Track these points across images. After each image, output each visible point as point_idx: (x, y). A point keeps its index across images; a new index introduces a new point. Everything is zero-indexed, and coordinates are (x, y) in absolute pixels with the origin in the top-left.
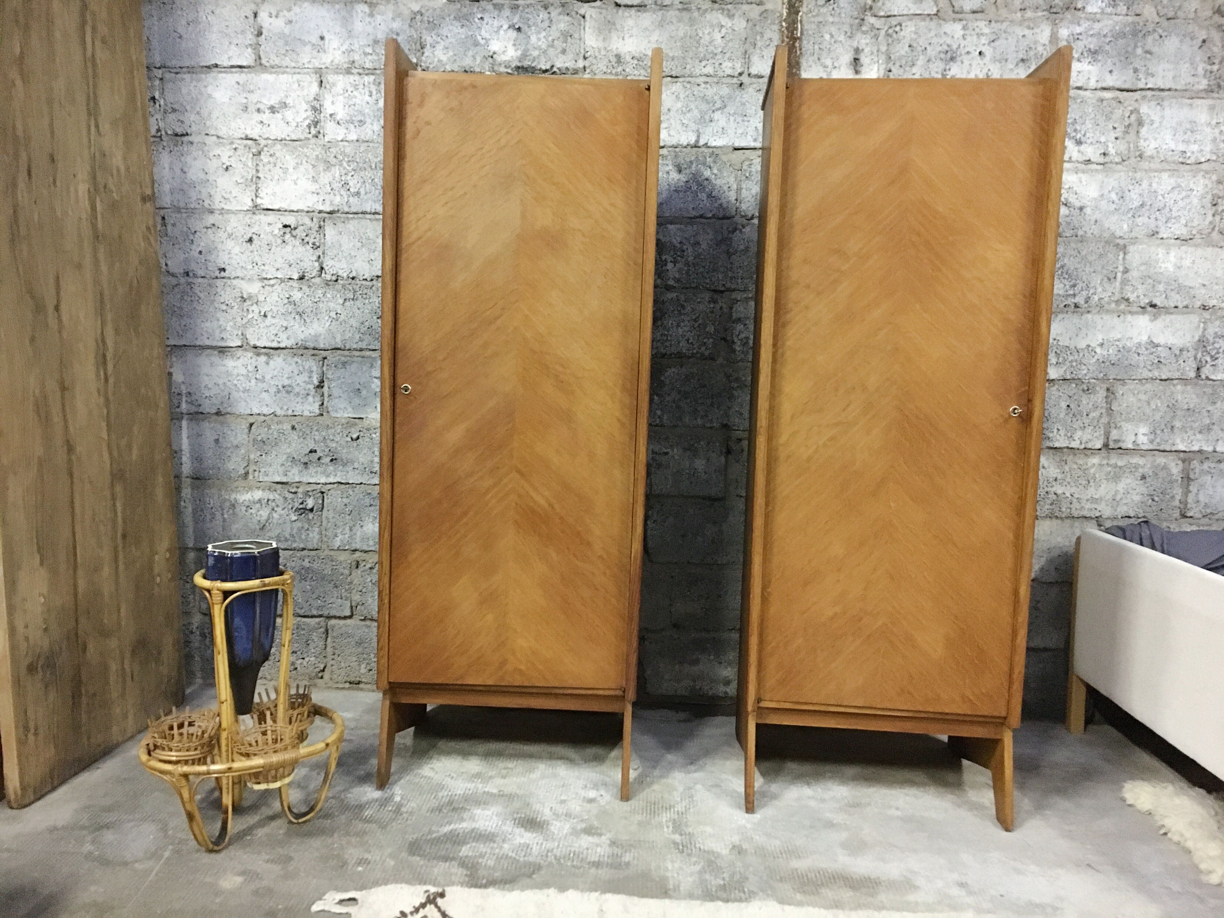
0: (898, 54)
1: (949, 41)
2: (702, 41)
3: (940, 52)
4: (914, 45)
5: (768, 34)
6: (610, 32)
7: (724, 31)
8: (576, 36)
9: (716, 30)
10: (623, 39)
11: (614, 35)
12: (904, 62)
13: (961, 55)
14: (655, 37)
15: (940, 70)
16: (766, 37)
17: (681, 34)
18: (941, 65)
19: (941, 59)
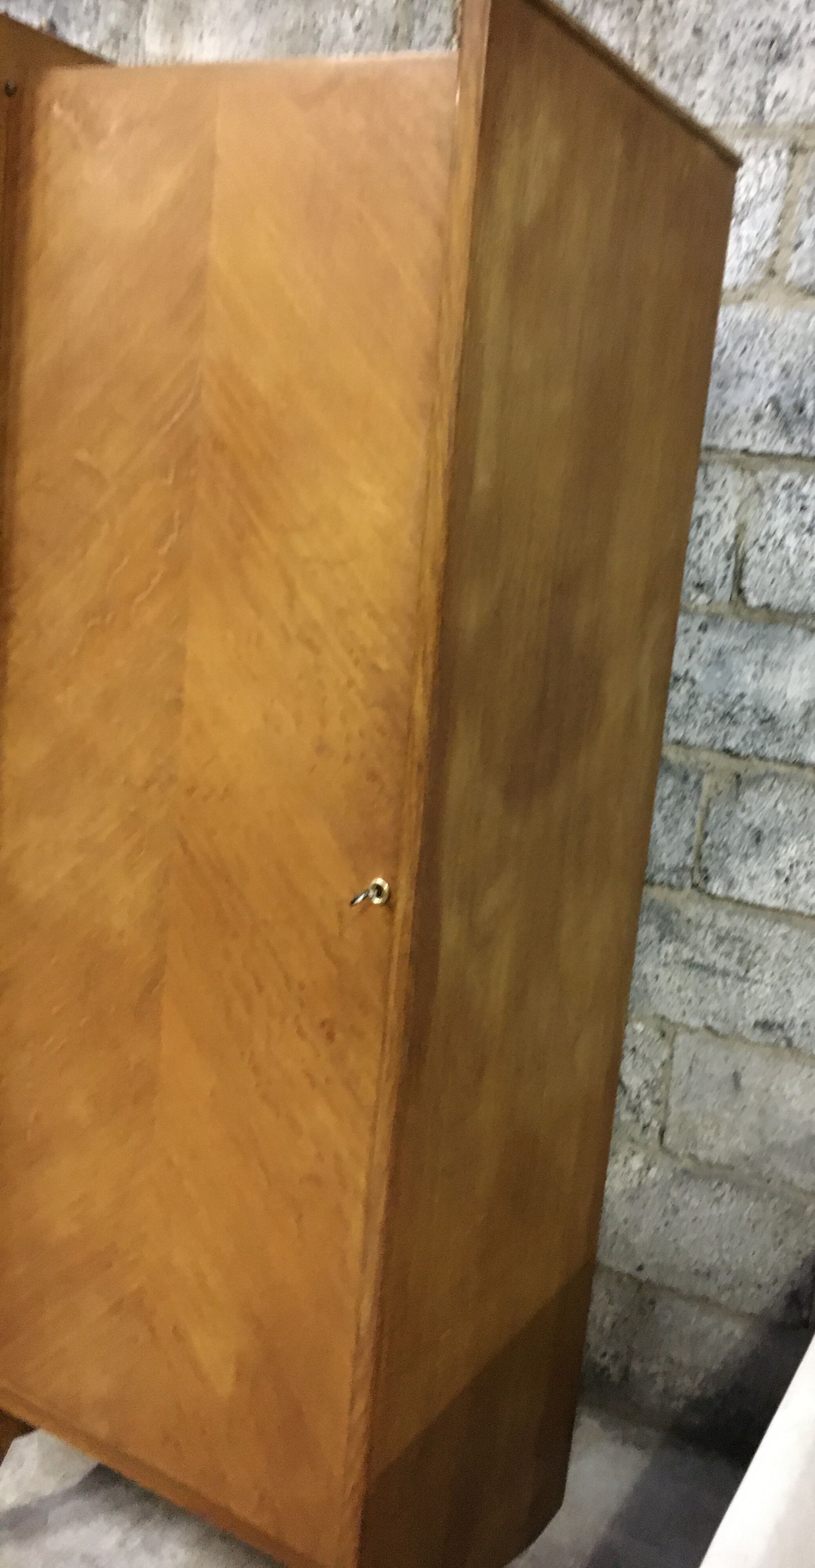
0: (671, 51)
1: (776, 15)
2: (323, 37)
3: (756, 44)
4: (706, 27)
5: (434, 17)
6: (182, 23)
7: (358, 13)
8: (132, 36)
9: (347, 13)
10: (201, 37)
11: (187, 29)
12: (680, 67)
13: (799, 48)
14: (248, 32)
15: (753, 82)
16: (429, 23)
17: (290, 24)
18: (757, 72)
19: (757, 59)
